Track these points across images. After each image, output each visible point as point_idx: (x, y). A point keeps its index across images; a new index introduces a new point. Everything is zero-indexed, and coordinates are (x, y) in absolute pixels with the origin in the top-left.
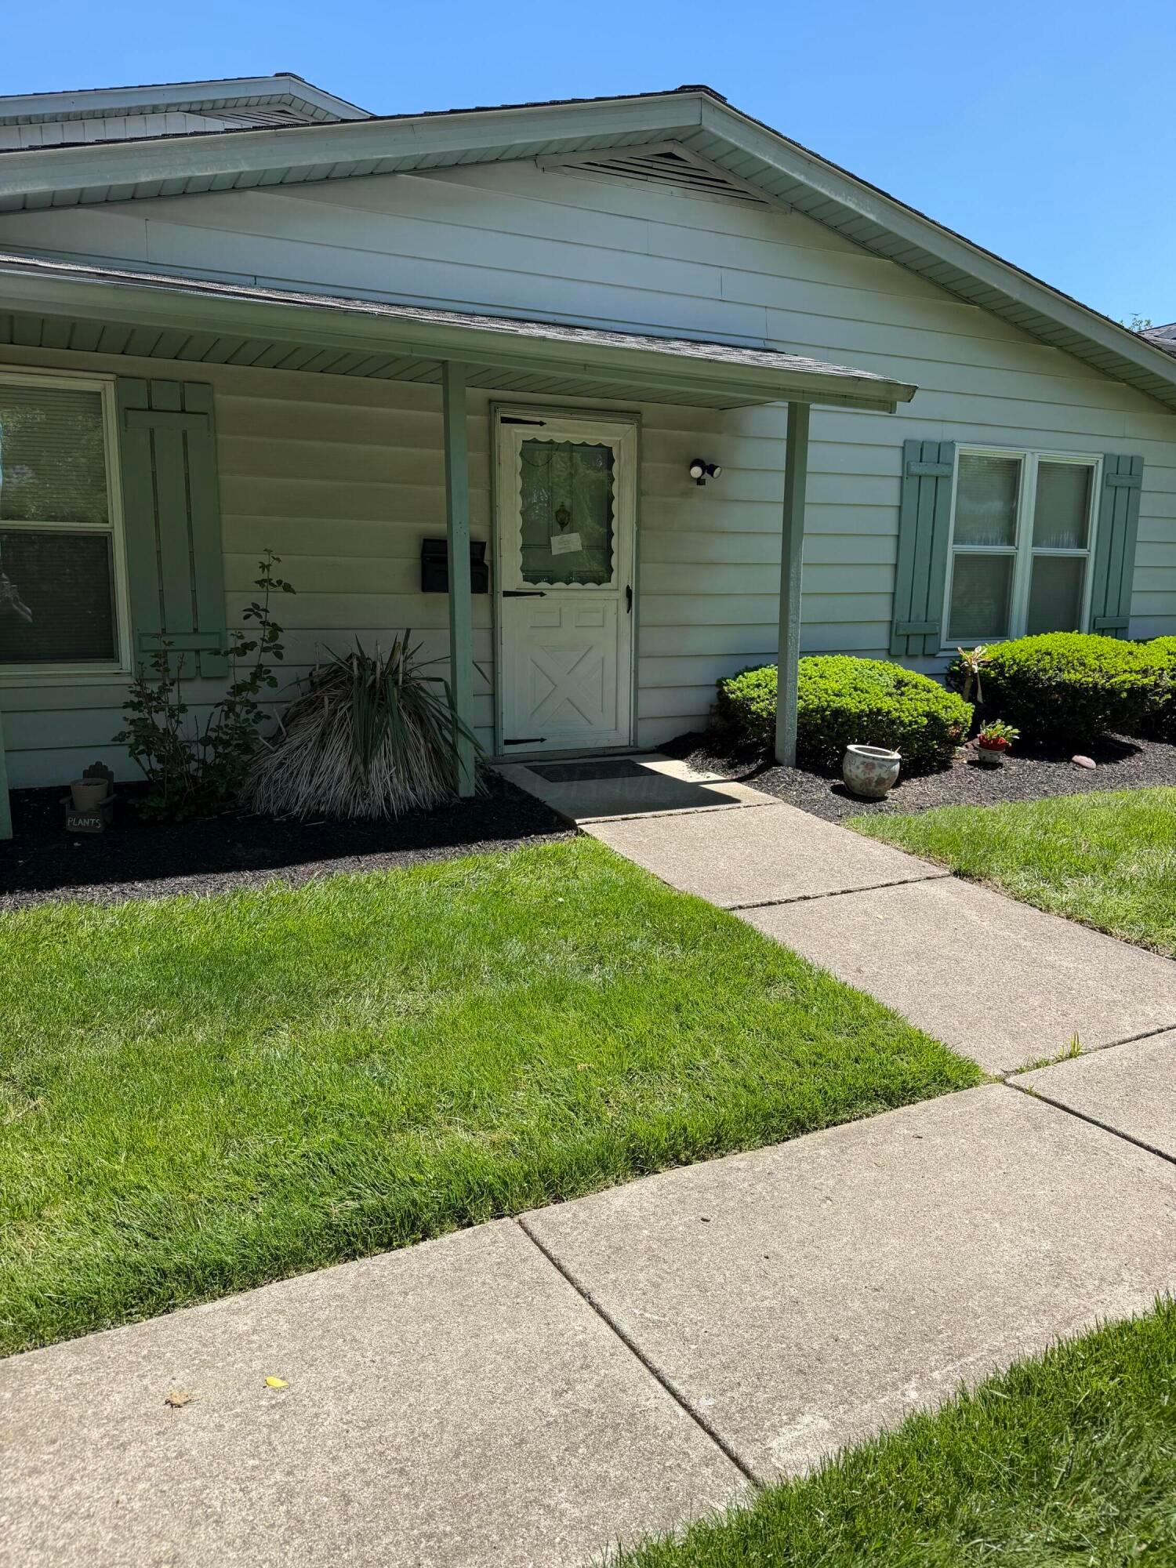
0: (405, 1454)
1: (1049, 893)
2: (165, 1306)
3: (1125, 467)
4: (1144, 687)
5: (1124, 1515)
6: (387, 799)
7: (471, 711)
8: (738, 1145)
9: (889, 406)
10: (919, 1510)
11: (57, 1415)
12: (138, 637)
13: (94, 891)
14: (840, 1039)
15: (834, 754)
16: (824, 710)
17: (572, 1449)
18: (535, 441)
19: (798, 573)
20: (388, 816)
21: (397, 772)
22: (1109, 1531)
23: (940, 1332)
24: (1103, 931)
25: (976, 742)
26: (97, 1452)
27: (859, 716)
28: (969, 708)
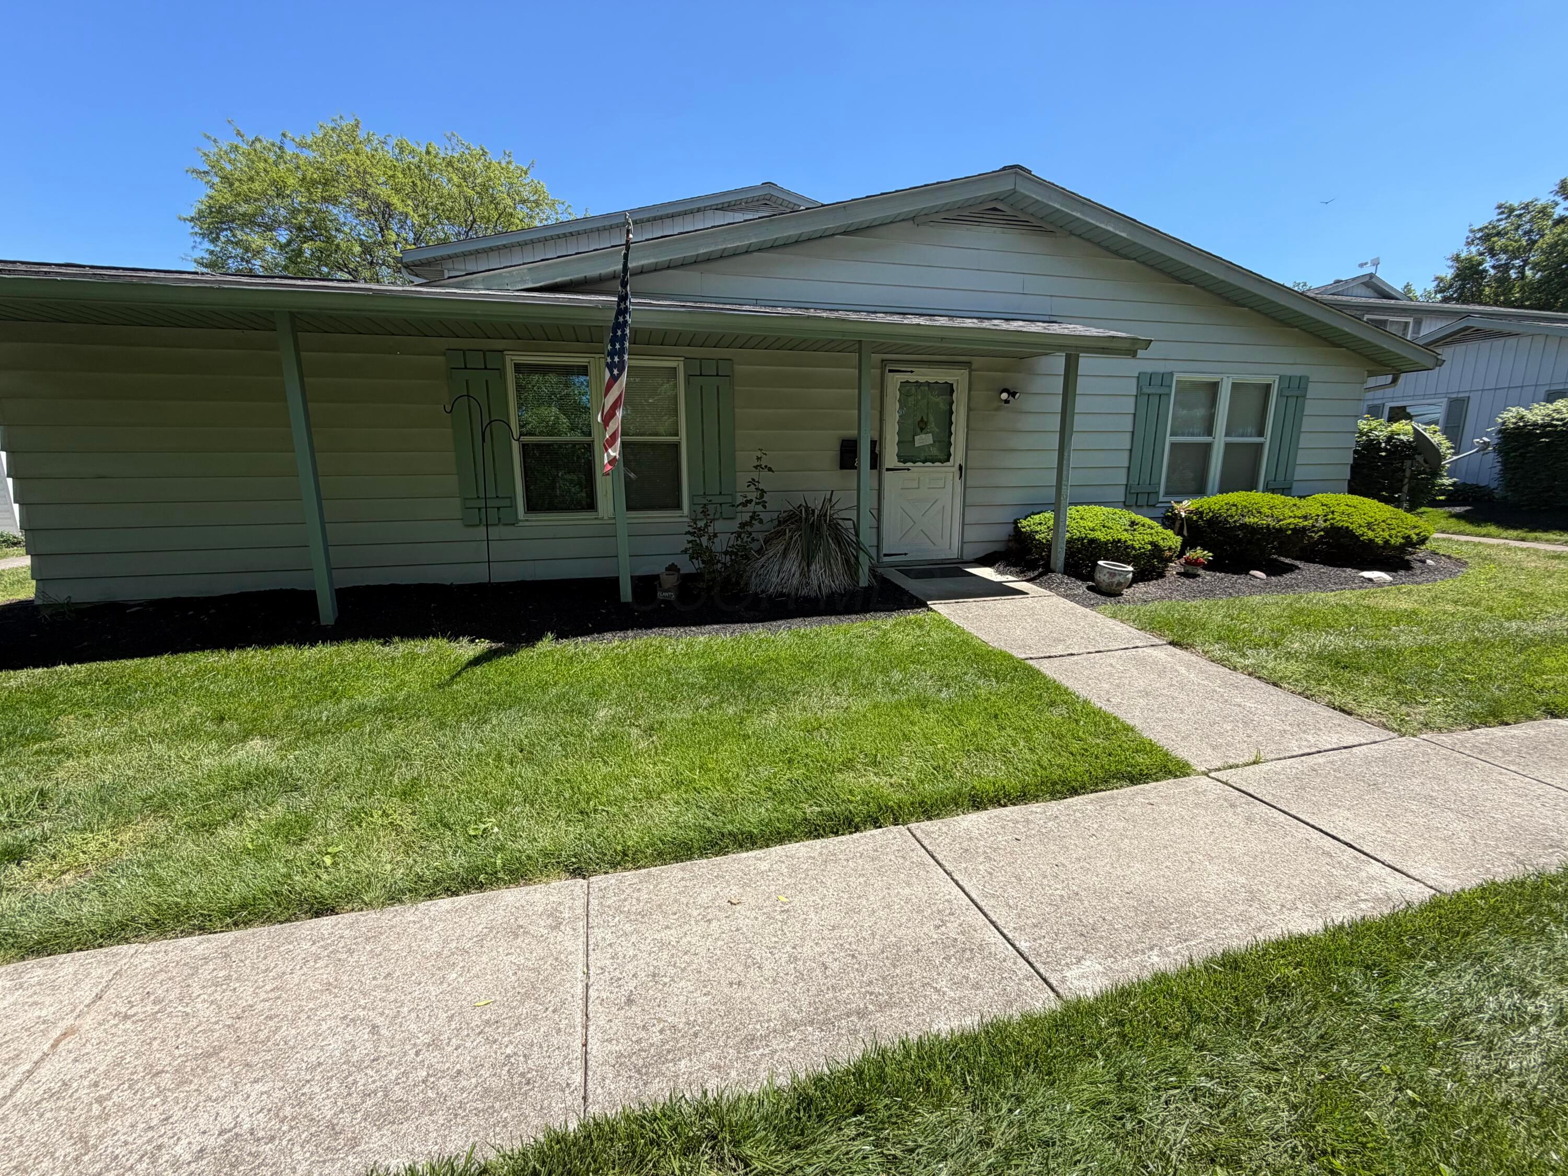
0: (855, 947)
1: (1236, 659)
2: (722, 851)
3: (1295, 384)
4: (1304, 528)
5: (1307, 1055)
6: (819, 587)
7: (867, 537)
8: (1036, 798)
9: (1133, 354)
10: (1166, 1028)
11: (676, 901)
12: (692, 497)
13: (672, 631)
14: (1098, 741)
15: (1087, 566)
16: (1083, 539)
17: (948, 958)
18: (907, 382)
19: (1069, 456)
20: (819, 596)
21: (825, 571)
22: (1297, 1063)
23: (1171, 924)
24: (1275, 684)
25: (1183, 561)
26: (697, 922)
27: (1106, 543)
28: (1179, 539)
